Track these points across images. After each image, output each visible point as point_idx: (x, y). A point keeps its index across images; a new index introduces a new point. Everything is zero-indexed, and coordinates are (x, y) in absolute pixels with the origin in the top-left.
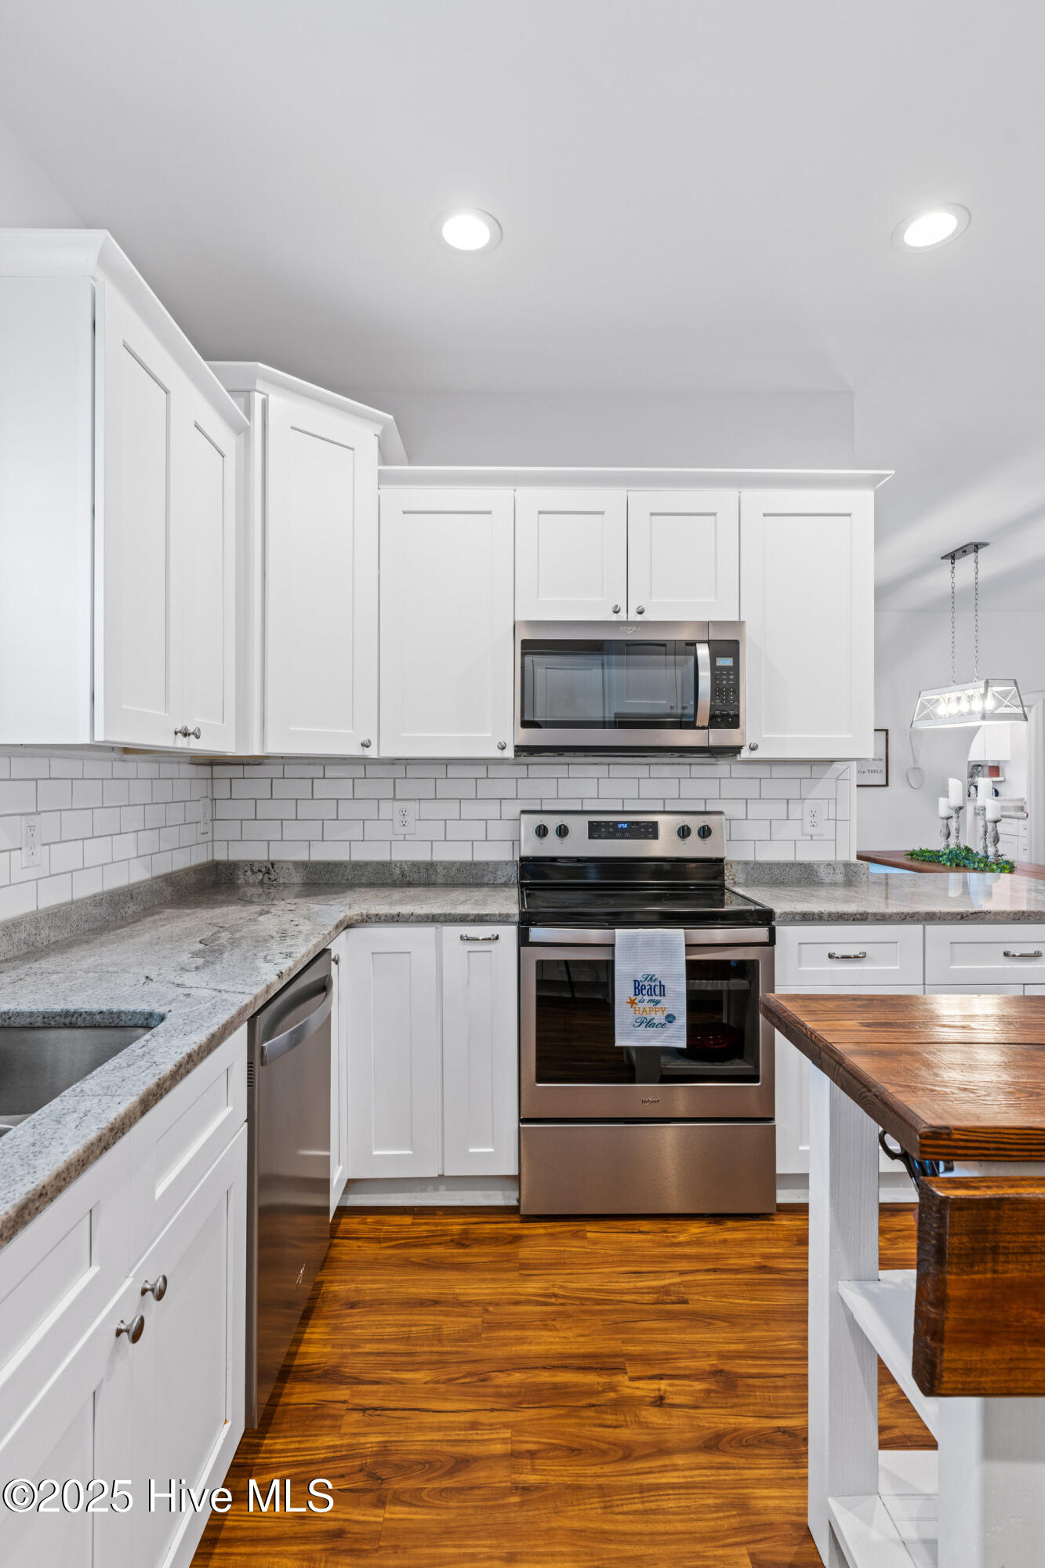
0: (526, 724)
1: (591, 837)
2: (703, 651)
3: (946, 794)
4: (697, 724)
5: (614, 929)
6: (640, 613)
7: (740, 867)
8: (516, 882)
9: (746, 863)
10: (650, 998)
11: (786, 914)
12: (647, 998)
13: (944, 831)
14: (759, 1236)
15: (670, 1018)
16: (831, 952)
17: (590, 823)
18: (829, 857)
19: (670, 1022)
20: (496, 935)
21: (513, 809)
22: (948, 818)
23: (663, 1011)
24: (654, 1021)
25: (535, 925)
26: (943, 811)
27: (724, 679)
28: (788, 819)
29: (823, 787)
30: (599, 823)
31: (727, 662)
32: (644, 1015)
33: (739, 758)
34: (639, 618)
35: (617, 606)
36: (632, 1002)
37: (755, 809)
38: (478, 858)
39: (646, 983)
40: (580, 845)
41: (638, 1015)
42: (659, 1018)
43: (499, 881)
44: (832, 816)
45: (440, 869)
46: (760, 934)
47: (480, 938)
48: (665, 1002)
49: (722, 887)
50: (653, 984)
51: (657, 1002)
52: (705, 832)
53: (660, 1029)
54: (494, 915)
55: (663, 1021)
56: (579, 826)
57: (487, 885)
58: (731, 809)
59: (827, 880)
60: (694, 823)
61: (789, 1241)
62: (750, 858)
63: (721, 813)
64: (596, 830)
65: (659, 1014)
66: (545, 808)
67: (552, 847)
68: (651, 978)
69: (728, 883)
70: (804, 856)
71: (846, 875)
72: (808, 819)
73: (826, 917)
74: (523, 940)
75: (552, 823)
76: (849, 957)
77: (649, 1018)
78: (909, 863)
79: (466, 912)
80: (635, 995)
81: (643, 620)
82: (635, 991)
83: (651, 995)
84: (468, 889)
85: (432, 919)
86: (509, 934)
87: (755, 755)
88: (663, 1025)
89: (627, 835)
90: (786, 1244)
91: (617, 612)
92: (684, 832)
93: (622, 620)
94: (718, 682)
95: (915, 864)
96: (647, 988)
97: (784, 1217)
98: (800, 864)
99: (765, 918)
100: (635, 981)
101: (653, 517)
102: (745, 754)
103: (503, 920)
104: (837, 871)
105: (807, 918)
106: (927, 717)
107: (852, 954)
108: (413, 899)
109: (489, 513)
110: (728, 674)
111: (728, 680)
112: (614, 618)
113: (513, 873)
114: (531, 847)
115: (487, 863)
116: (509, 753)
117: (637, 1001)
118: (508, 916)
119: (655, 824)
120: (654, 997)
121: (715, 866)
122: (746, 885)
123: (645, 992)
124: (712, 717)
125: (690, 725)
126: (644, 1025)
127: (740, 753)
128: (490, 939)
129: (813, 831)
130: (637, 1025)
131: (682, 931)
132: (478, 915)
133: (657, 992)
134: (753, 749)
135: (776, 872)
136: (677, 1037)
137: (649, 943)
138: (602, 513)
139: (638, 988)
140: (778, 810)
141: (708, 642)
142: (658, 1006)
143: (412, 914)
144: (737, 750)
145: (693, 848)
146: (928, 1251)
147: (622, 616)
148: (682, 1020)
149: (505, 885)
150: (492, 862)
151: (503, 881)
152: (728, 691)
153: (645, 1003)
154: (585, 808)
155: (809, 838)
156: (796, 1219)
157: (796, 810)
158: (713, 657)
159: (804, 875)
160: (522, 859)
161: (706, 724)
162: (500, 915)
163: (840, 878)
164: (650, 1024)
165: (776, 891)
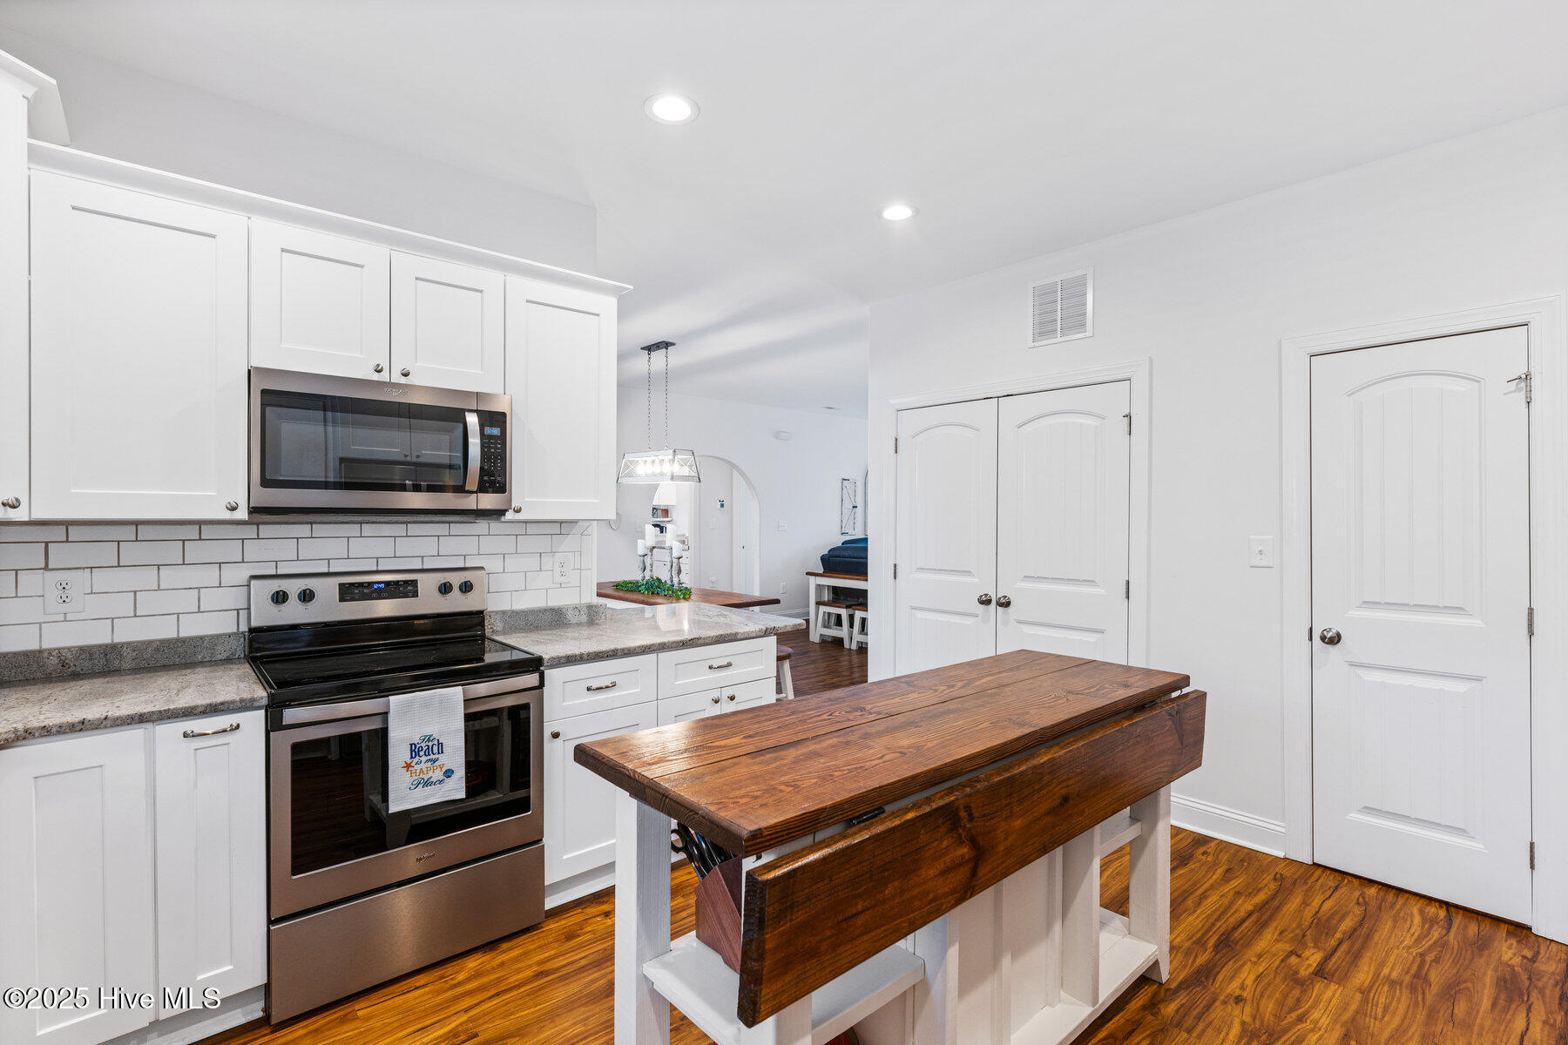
0: (266, 482)
1: (342, 599)
2: (472, 420)
3: (643, 538)
4: (466, 489)
5: (388, 696)
6: (406, 375)
7: (498, 617)
8: (243, 656)
9: (504, 612)
10: (428, 758)
11: (553, 658)
12: (424, 759)
13: (642, 566)
14: (532, 947)
15: (449, 773)
16: (589, 685)
17: (341, 586)
18: (576, 601)
19: (449, 777)
20: (235, 725)
21: (241, 574)
22: (644, 556)
23: (441, 768)
24: (432, 780)
25: (290, 706)
26: (641, 551)
27: (492, 448)
28: (541, 570)
29: (569, 543)
30: (352, 585)
31: (496, 431)
32: (422, 776)
33: (503, 519)
34: (403, 380)
35: (378, 365)
36: (408, 766)
37: (511, 563)
38: (186, 632)
39: (423, 745)
40: (328, 608)
41: (415, 778)
42: (437, 775)
43: (219, 657)
44: (578, 566)
45: (125, 652)
46: (531, 680)
47: (210, 732)
48: (443, 759)
49: (483, 637)
50: (430, 744)
51: (435, 761)
52: (466, 587)
53: (439, 785)
54: (233, 702)
55: (442, 777)
56: (327, 590)
57: (202, 663)
58: (491, 564)
59: (574, 621)
60: (456, 579)
61: (558, 941)
62: (507, 607)
63: (482, 568)
64: (348, 592)
65: (437, 771)
66: (280, 572)
67: (294, 613)
68: (429, 738)
69: (488, 632)
70: (554, 603)
71: (589, 615)
72: (558, 570)
73: (585, 657)
74: (274, 724)
75: (293, 587)
76: (601, 688)
77: (426, 778)
78: (616, 594)
79: (192, 704)
80: (412, 757)
81: (408, 383)
82: (412, 755)
83: (429, 755)
84: (176, 673)
85: (141, 719)
86: (254, 722)
87: (519, 517)
88: (441, 782)
89: (385, 594)
90: (556, 945)
91: (379, 371)
92: (445, 589)
93: (384, 380)
94: (486, 450)
95: (621, 594)
96: (425, 749)
97: (551, 921)
98: (552, 610)
99: (534, 664)
100: (411, 745)
101: (419, 282)
102: (509, 515)
103: (246, 706)
104: (582, 613)
105: (571, 660)
106: (630, 475)
107: (603, 685)
108: (96, 696)
109: (213, 236)
110: (496, 444)
111: (496, 448)
112: (375, 377)
113: (239, 647)
114: (266, 615)
115: (202, 638)
116: (242, 514)
117: (413, 764)
118: (253, 700)
119: (414, 583)
120: (432, 757)
121: (477, 618)
122: (504, 633)
123: (422, 753)
124: (481, 482)
125: (460, 489)
126: (421, 786)
127: (504, 515)
128: (225, 731)
129: (562, 579)
130: (413, 787)
131: (460, 688)
132: (211, 705)
133: (435, 749)
134: (518, 511)
135: (531, 618)
136: (455, 789)
137: (426, 705)
138: (362, 267)
139: (415, 750)
140: (533, 562)
141: (476, 411)
142: (437, 764)
143: (106, 718)
144: (502, 512)
145: (456, 603)
146: (753, 923)
147: (384, 377)
148: (460, 773)
149: (228, 661)
150: (207, 636)
151: (224, 656)
152: (496, 458)
153: (422, 764)
154: (332, 570)
155: (559, 586)
156: (560, 920)
157: (547, 562)
158: (482, 427)
159: (554, 619)
160: (252, 630)
161: (475, 489)
162: (242, 701)
163: (584, 618)
164: (427, 783)
165: (535, 636)
